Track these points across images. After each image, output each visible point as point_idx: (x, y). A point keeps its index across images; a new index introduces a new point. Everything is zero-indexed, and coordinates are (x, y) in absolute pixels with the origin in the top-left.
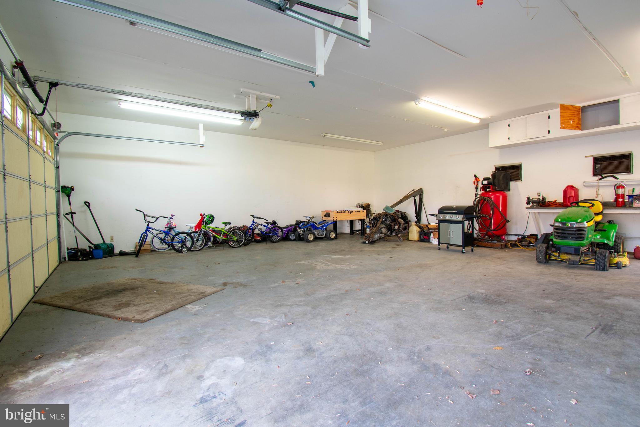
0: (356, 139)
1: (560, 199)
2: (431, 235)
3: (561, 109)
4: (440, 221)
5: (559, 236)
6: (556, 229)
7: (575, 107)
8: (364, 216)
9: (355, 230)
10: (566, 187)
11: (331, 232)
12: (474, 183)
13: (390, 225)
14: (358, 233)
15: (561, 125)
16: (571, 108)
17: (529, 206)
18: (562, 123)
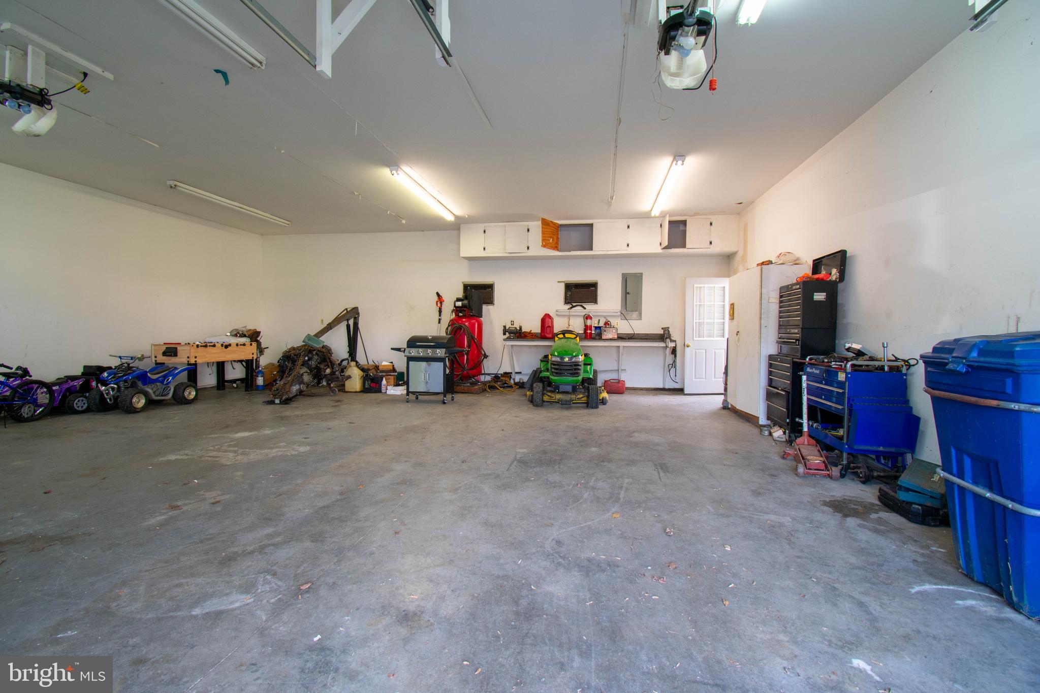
0: (241, 206)
1: (537, 329)
2: (382, 380)
3: (542, 224)
4: (410, 359)
5: (557, 373)
6: (554, 365)
7: (555, 224)
8: (253, 354)
9: (227, 381)
10: (543, 315)
11: (186, 387)
12: (437, 304)
13: (317, 368)
14: (235, 385)
15: (542, 243)
16: (551, 225)
17: (505, 337)
18: (543, 240)
